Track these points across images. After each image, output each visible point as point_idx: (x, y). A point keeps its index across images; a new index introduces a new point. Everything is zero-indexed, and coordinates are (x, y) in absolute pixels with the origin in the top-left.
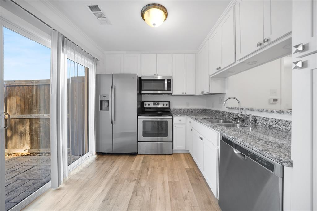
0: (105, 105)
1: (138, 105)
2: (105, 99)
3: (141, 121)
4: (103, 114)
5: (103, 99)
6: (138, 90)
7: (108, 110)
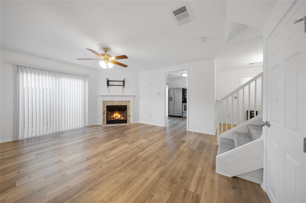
0: (171, 99)
1: (182, 99)
2: (172, 97)
3: (183, 105)
4: (170, 102)
5: (171, 97)
6: (182, 94)
7: (172, 101)
